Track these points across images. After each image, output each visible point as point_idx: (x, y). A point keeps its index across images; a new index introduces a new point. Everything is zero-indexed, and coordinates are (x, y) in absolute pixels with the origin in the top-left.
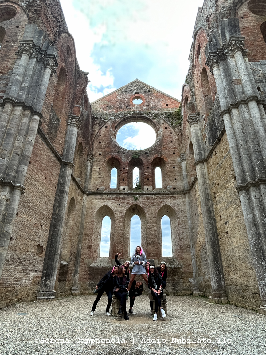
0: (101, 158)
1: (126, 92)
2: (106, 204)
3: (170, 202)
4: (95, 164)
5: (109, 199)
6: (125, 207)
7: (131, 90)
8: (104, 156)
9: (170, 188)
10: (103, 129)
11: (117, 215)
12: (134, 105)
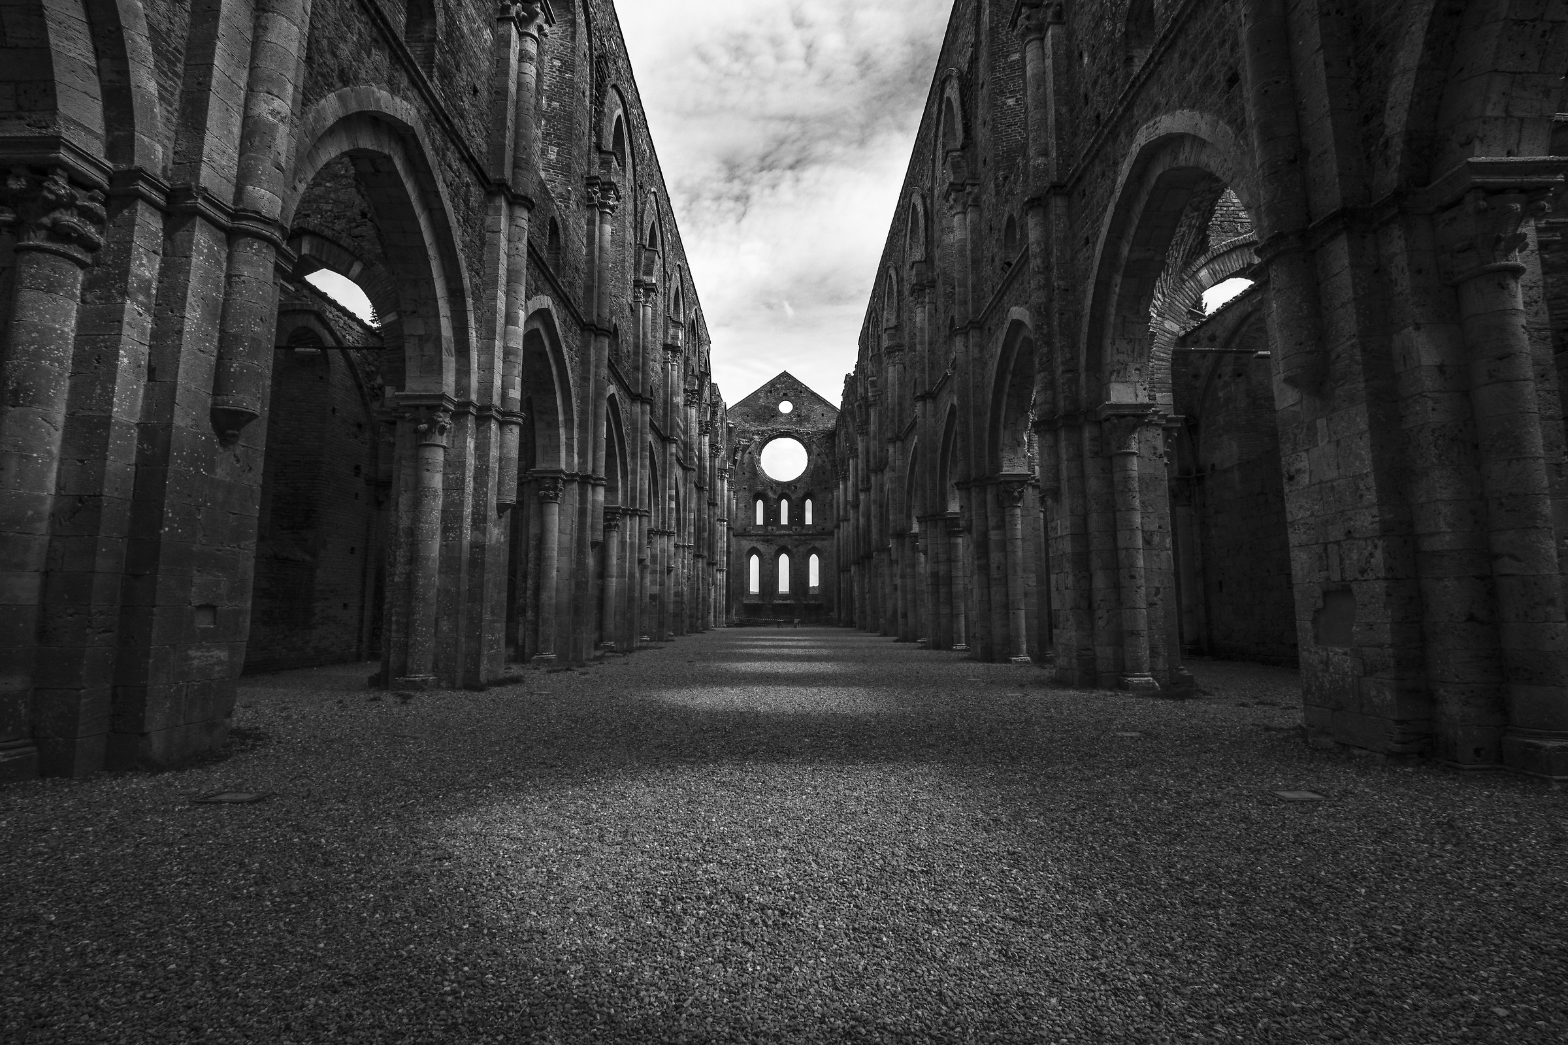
0: (746, 494)
1: (771, 392)
2: (755, 545)
3: (817, 544)
4: (740, 500)
5: (758, 540)
6: (775, 548)
7: (778, 389)
8: (750, 490)
9: (819, 528)
10: (747, 456)
11: (767, 557)
12: (782, 414)
